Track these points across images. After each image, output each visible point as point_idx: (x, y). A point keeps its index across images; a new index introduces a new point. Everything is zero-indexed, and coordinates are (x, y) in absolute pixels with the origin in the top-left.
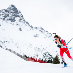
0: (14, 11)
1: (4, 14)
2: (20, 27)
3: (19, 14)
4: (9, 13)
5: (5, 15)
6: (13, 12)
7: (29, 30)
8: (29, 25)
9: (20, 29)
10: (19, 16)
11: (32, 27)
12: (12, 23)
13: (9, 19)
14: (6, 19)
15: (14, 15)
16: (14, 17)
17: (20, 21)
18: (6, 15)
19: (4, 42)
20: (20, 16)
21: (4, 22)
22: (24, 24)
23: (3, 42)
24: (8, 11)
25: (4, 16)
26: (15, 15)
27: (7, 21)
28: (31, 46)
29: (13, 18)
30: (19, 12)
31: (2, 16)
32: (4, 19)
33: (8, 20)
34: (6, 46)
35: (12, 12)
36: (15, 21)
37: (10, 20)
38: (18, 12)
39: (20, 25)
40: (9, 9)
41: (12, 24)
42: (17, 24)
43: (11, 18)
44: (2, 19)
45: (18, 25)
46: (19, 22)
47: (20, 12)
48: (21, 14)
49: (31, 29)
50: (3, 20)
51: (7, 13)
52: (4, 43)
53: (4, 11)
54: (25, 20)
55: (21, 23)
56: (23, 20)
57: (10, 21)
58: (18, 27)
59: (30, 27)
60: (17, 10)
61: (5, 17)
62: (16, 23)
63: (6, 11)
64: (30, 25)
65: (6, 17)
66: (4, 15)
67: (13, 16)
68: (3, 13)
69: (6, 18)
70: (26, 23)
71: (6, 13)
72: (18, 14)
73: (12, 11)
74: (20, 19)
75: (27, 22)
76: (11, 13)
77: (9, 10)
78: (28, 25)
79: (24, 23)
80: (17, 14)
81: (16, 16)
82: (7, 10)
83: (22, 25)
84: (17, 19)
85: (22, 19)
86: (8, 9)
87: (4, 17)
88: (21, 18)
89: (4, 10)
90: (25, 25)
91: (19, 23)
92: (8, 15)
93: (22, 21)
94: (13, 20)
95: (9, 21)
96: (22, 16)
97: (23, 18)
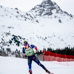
0: (48, 4)
1: (39, 10)
2: (59, 18)
3: (55, 6)
4: (44, 7)
5: (41, 11)
6: (48, 5)
7: (69, 20)
8: (68, 14)
9: (60, 21)
10: (55, 8)
12: (50, 16)
13: (45, 13)
14: (42, 14)
15: (49, 9)
16: (50, 11)
17: (58, 13)
18: (42, 10)
19: (46, 38)
20: (56, 8)
23: (45, 39)
24: (42, 5)
25: (40, 12)
26: (51, 8)
27: (44, 16)
29: (49, 11)
30: (54, 4)
31: (38, 12)
32: (40, 15)
33: (44, 15)
34: (49, 42)
35: (47, 6)
36: (52, 14)
37: (47, 14)
38: (53, 4)
39: (59, 17)
40: (43, 3)
42: (55, 16)
43: (47, 12)
44: (38, 15)
45: (57, 18)
46: (56, 14)
47: (55, 4)
48: (56, 5)
49: (71, 18)
50: (40, 16)
51: (42, 8)
52: (46, 39)
53: (38, 7)
54: (62, 10)
55: (59, 15)
56: (60, 10)
57: (47, 16)
58: (57, 19)
59: (70, 16)
60: (51, 2)
61: (41, 13)
62: (54, 16)
63: (41, 6)
64: (69, 14)
65: (42, 12)
66: (40, 11)
67: (49, 10)
68: (38, 9)
69: (42, 13)
70: (64, 14)
71: (41, 8)
72: (53, 6)
73: (47, 5)
74: (57, 11)
75: (65, 12)
76: (46, 7)
77: (43, 4)
78: (67, 15)
79: (62, 13)
80: (53, 7)
81: (52, 9)
82: (41, 5)
83: (61, 16)
84: (54, 11)
85: (59, 11)
86: (42, 4)
87: (40, 13)
88: (58, 9)
89: (38, 5)
90: (64, 15)
92: (44, 10)
93: (60, 12)
94: (50, 14)
95: (46, 15)
96: (59, 7)
97: (60, 9)
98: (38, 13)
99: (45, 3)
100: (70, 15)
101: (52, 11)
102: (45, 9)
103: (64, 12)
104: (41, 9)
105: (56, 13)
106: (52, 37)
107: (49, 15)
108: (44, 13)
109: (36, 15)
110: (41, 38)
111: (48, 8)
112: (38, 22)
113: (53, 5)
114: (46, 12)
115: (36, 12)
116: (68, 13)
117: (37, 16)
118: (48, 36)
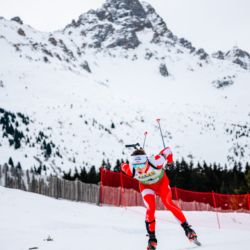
0: (128, 9)
1: (95, 28)
2: (161, 62)
3: (150, 18)
4: (111, 20)
5: (100, 32)
6: (126, 15)
7: (196, 67)
8: (193, 49)
9: (164, 71)
10: (149, 25)
11: (202, 54)
12: (131, 52)
13: (115, 41)
14: (105, 44)
15: (130, 26)
16: (133, 33)
17: (158, 41)
18: (104, 30)
19: (113, 126)
20: (154, 24)
21: (100, 54)
22: (174, 50)
23: (109, 128)
24: (107, 14)
25: (97, 36)
26: (134, 24)
27: (110, 49)
28: (210, 121)
29: (130, 35)
30: (146, 10)
31: (90, 35)
32: (98, 45)
33: (112, 46)
34: (121, 141)
35: (121, 17)
36: (140, 46)
37: (120, 43)
38: (143, 10)
39: (160, 56)
40: (109, 5)
41: (131, 57)
42: (149, 52)
43: (122, 37)
44: (91, 46)
45: (153, 58)
46: (153, 44)
47: (152, 10)
48: (154, 17)
49: (203, 62)
50: (96, 50)
51: (106, 22)
52: (112, 130)
53: (92, 17)
54: (174, 34)
56: (166, 34)
57: (119, 49)
58: (155, 64)
59: (198, 57)
60: (139, 4)
61: (101, 38)
62: (145, 52)
63: (101, 15)
64: (197, 50)
65: (106, 35)
66: (96, 32)
67: (129, 29)
68: (92, 26)
69: (103, 40)
70: (178, 46)
71: (101, 23)
72: (144, 17)
73: (121, 11)
74: (156, 35)
75: (183, 41)
76: (119, 20)
77: (109, 9)
78: (189, 50)
79: (173, 44)
80: (142, 19)
81: (139, 27)
82: (103, 12)
83: (167, 53)
84: (145, 36)
85: (162, 34)
86: (106, 7)
87: (96, 40)
88: (160, 29)
89: (93, 12)
90: (179, 51)
91: (153, 48)
92: (110, 29)
93: (165, 38)
94: (133, 43)
95: (118, 47)
96: (162, 23)
97: (166, 29)
98: (89, 39)
99: (117, 7)
100: (200, 51)
101: (139, 35)
102: (115, 26)
103: (178, 41)
104: (101, 27)
105: (153, 41)
106: (133, 125)
107: (126, 48)
108: (110, 38)
109: (84, 45)
110: (97, 125)
111: (125, 25)
112: (89, 71)
113: (145, 15)
114: (117, 36)
115: (83, 33)
116: (193, 45)
117: (87, 49)
118: (121, 120)
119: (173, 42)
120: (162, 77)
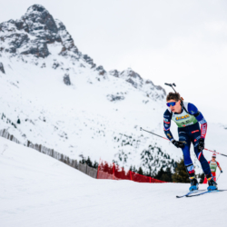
0: (43, 23)
1: (12, 35)
2: (66, 72)
3: (61, 33)
4: (27, 30)
5: (17, 39)
6: (41, 28)
7: (95, 81)
8: (94, 66)
9: (67, 80)
10: (59, 40)
11: (101, 71)
12: (41, 60)
13: (28, 49)
14: (20, 50)
15: (43, 38)
16: (45, 44)
17: (65, 55)
18: (20, 38)
19: (19, 122)
20: (63, 39)
21: (15, 59)
22: (77, 63)
23: (15, 122)
24: (24, 25)
25: (13, 43)
26: (47, 37)
27: (24, 56)
28: (101, 128)
29: (42, 46)
30: (58, 26)
31: (8, 41)
32: (13, 51)
33: (26, 53)
34: (24, 135)
35: (36, 29)
36: (49, 56)
37: (32, 51)
38: (56, 26)
39: (65, 67)
40: (27, 18)
41: (40, 64)
42: (56, 62)
43: (35, 47)
44: (7, 50)
45: (59, 68)
46: (61, 56)
47: (63, 27)
48: (64, 33)
49: (101, 77)
50: (11, 54)
51: (22, 32)
52: (18, 125)
53: (11, 26)
54: (79, 50)
55: (66, 62)
56: (73, 49)
58: (60, 74)
59: (97, 72)
60: (52, 20)
61: (17, 45)
62: (53, 62)
63: (19, 25)
64: (97, 66)
65: (21, 43)
66: (13, 39)
67: (42, 41)
68: (10, 33)
69: (19, 47)
70: (82, 61)
71: (18, 32)
72: (56, 32)
73: (37, 25)
74: (64, 49)
75: (86, 57)
76: (35, 31)
77: (27, 21)
78: (90, 66)
79: (78, 59)
80: (54, 34)
81: (51, 40)
82: (22, 23)
83: (71, 66)
84: (54, 48)
85: (69, 49)
86: (24, 19)
87: (12, 46)
88: (68, 44)
89: (13, 22)
90: (82, 65)
91: (60, 59)
92: (26, 39)
93: (71, 53)
94: (43, 53)
95: (30, 55)
96: (71, 39)
97: (73, 45)
98: (6, 44)
99: (34, 21)
100: (100, 68)
101: (50, 47)
102: (30, 36)
103: (82, 57)
104: (18, 35)
105: (60, 54)
106: (36, 123)
107: (37, 57)
108: (25, 46)
109: (2, 49)
110: (5, 119)
111: (39, 36)
112: (4, 72)
114: (30, 45)
115: (2, 39)
116: (94, 62)
117: (3, 53)
118: (26, 118)
119: (77, 56)
120: (65, 85)
